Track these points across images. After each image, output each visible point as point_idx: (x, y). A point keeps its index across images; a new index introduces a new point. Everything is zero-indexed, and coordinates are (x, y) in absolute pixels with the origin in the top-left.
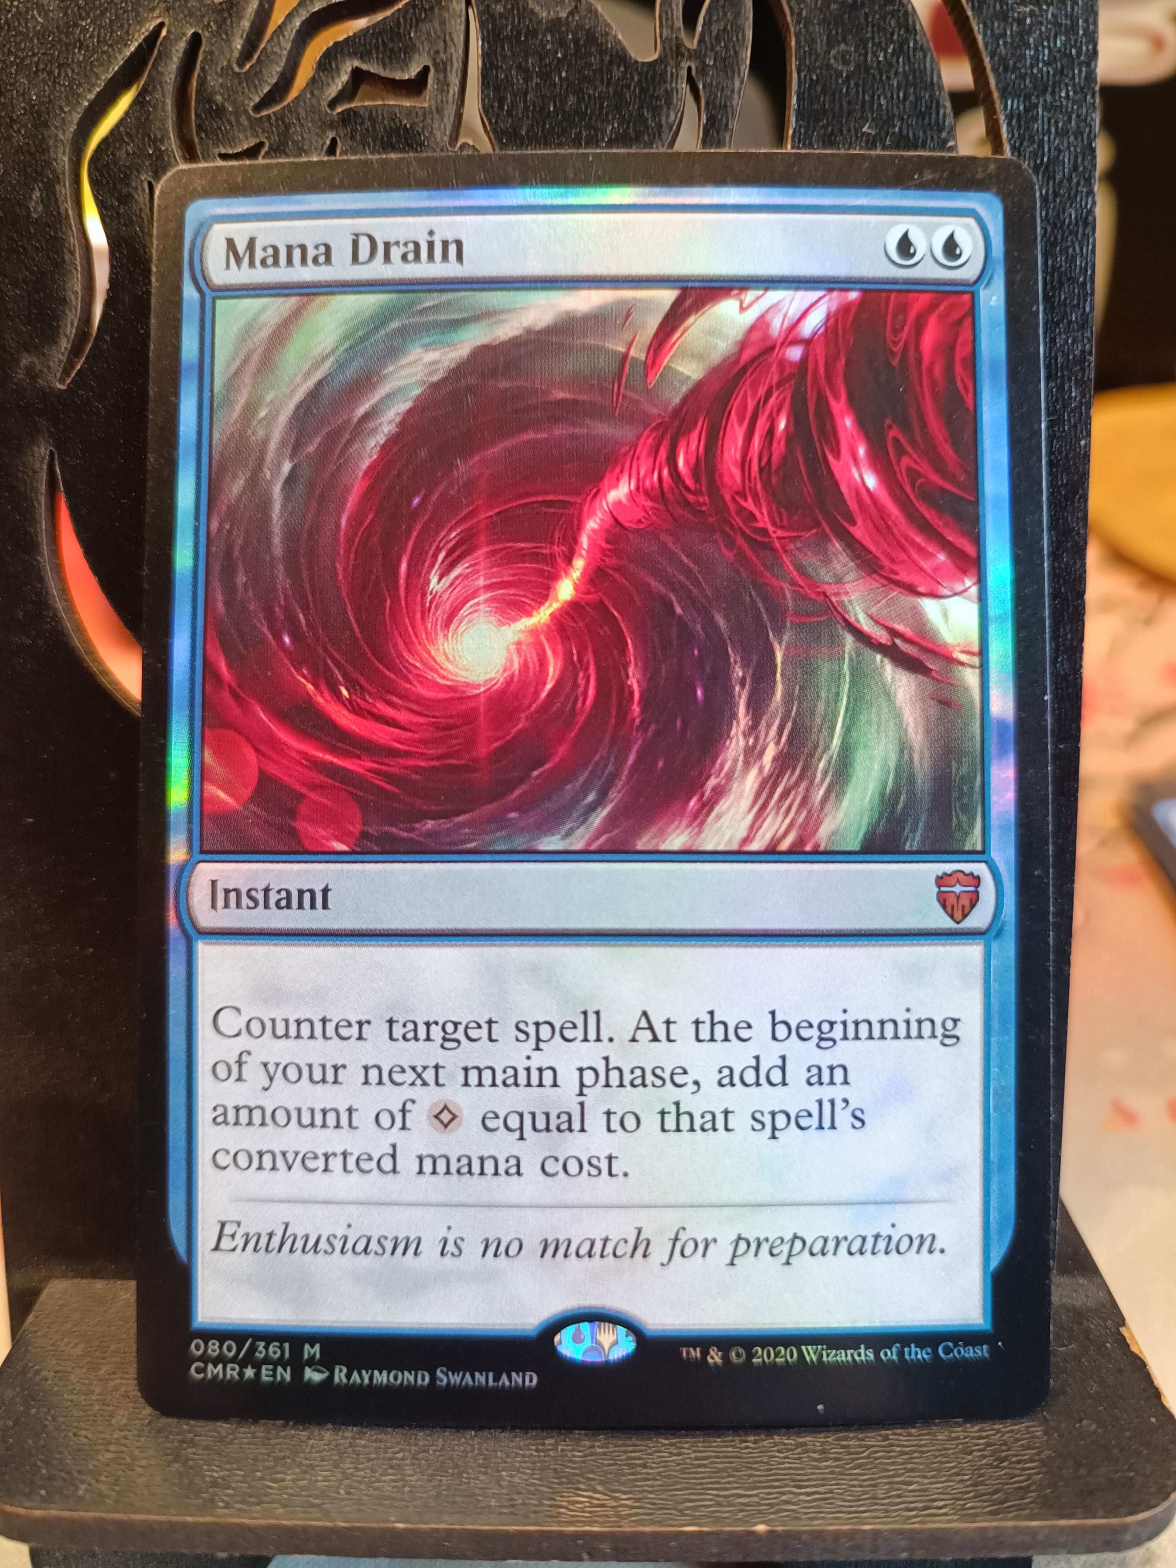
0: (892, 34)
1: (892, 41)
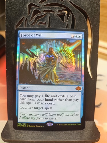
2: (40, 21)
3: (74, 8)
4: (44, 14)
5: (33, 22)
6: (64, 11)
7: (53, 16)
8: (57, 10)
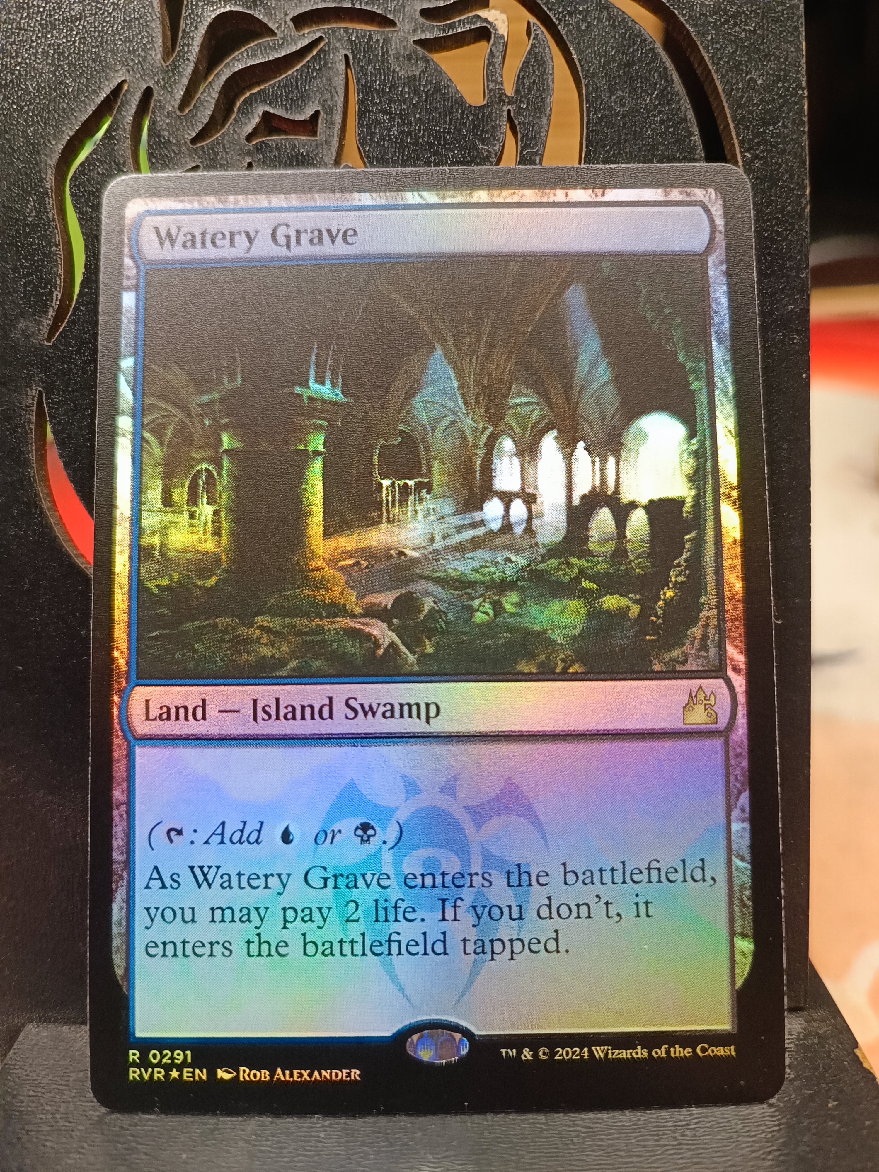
2: (267, 108)
4: (303, 43)
5: (205, 121)
6: (476, 10)
7: (383, 56)
8: (415, 8)
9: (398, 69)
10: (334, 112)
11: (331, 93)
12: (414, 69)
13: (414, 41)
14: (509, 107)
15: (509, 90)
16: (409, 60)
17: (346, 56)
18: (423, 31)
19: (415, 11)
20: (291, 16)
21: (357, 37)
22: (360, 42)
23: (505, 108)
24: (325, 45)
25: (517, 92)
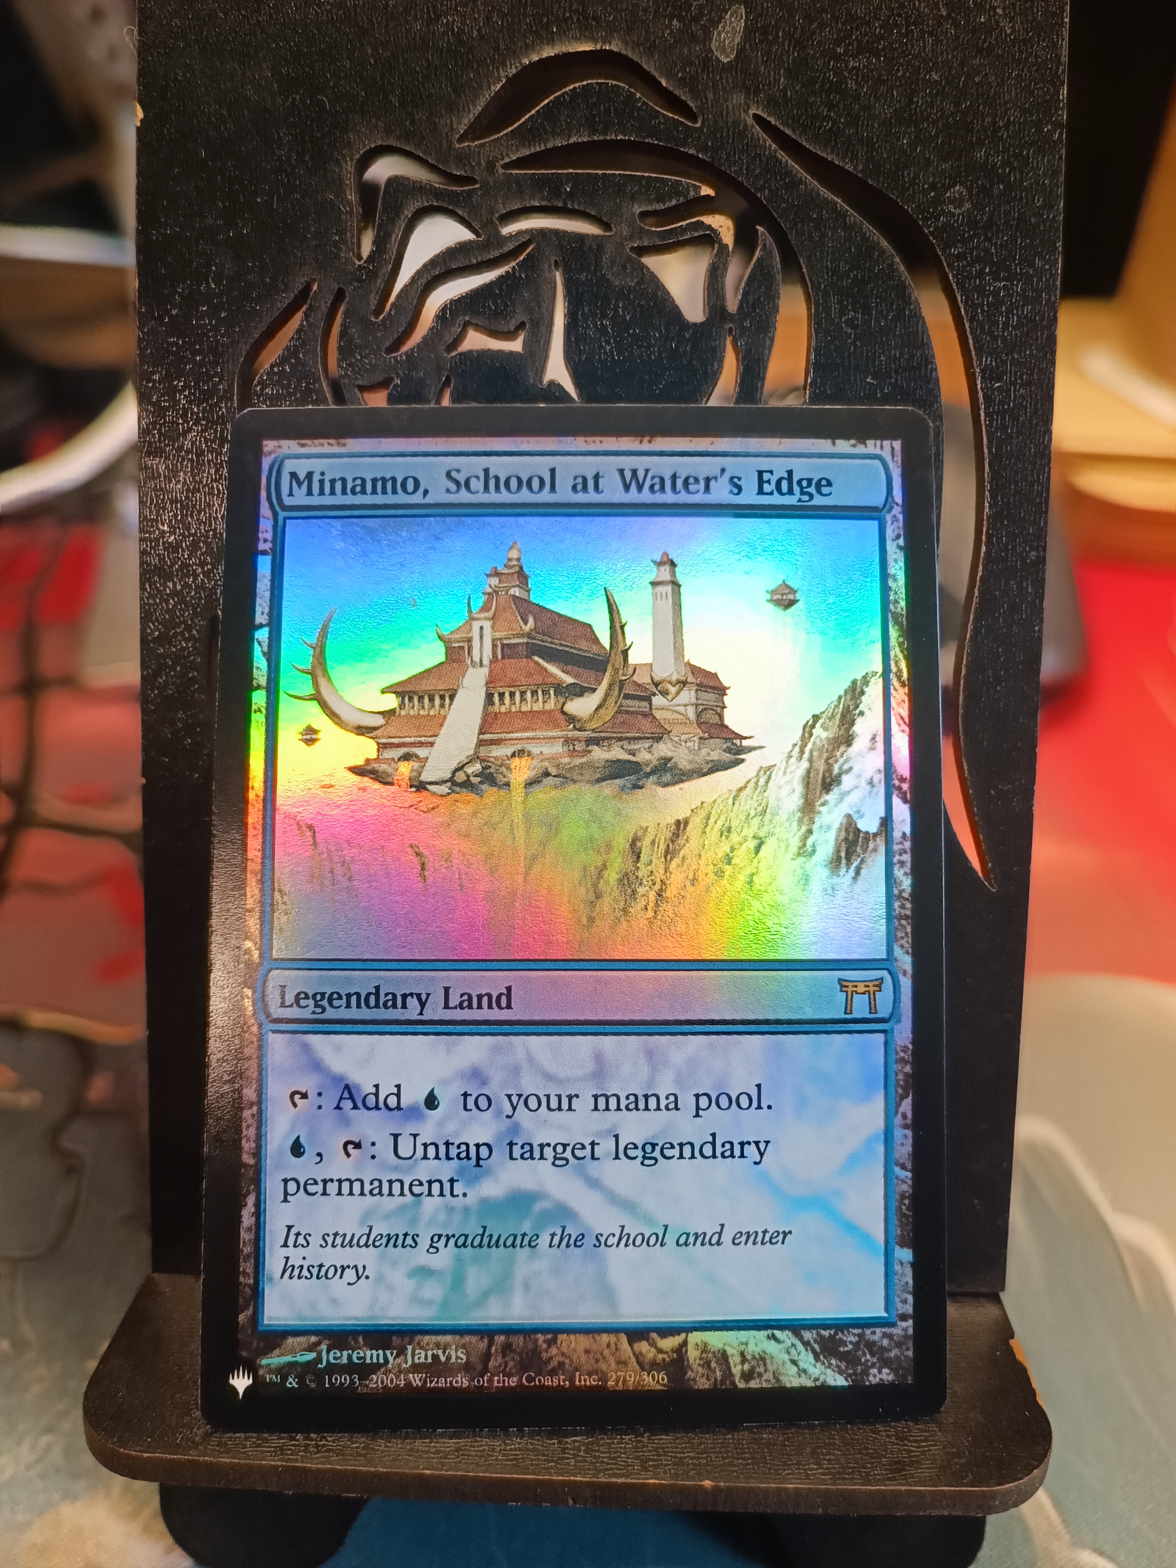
0: (892, 305)
1: (892, 310)
2: (467, 318)
3: (796, 182)
4: (510, 246)
5: (400, 330)
6: (702, 215)
7: (596, 264)
8: (634, 210)
9: (612, 279)
10: (541, 323)
11: (538, 302)
12: (629, 279)
13: (632, 249)
14: (731, 325)
15: (732, 304)
16: (624, 268)
17: (556, 262)
18: (641, 238)
19: (633, 214)
20: (497, 215)
21: (569, 242)
22: (571, 246)
23: (727, 327)
24: (532, 249)
25: (741, 307)
